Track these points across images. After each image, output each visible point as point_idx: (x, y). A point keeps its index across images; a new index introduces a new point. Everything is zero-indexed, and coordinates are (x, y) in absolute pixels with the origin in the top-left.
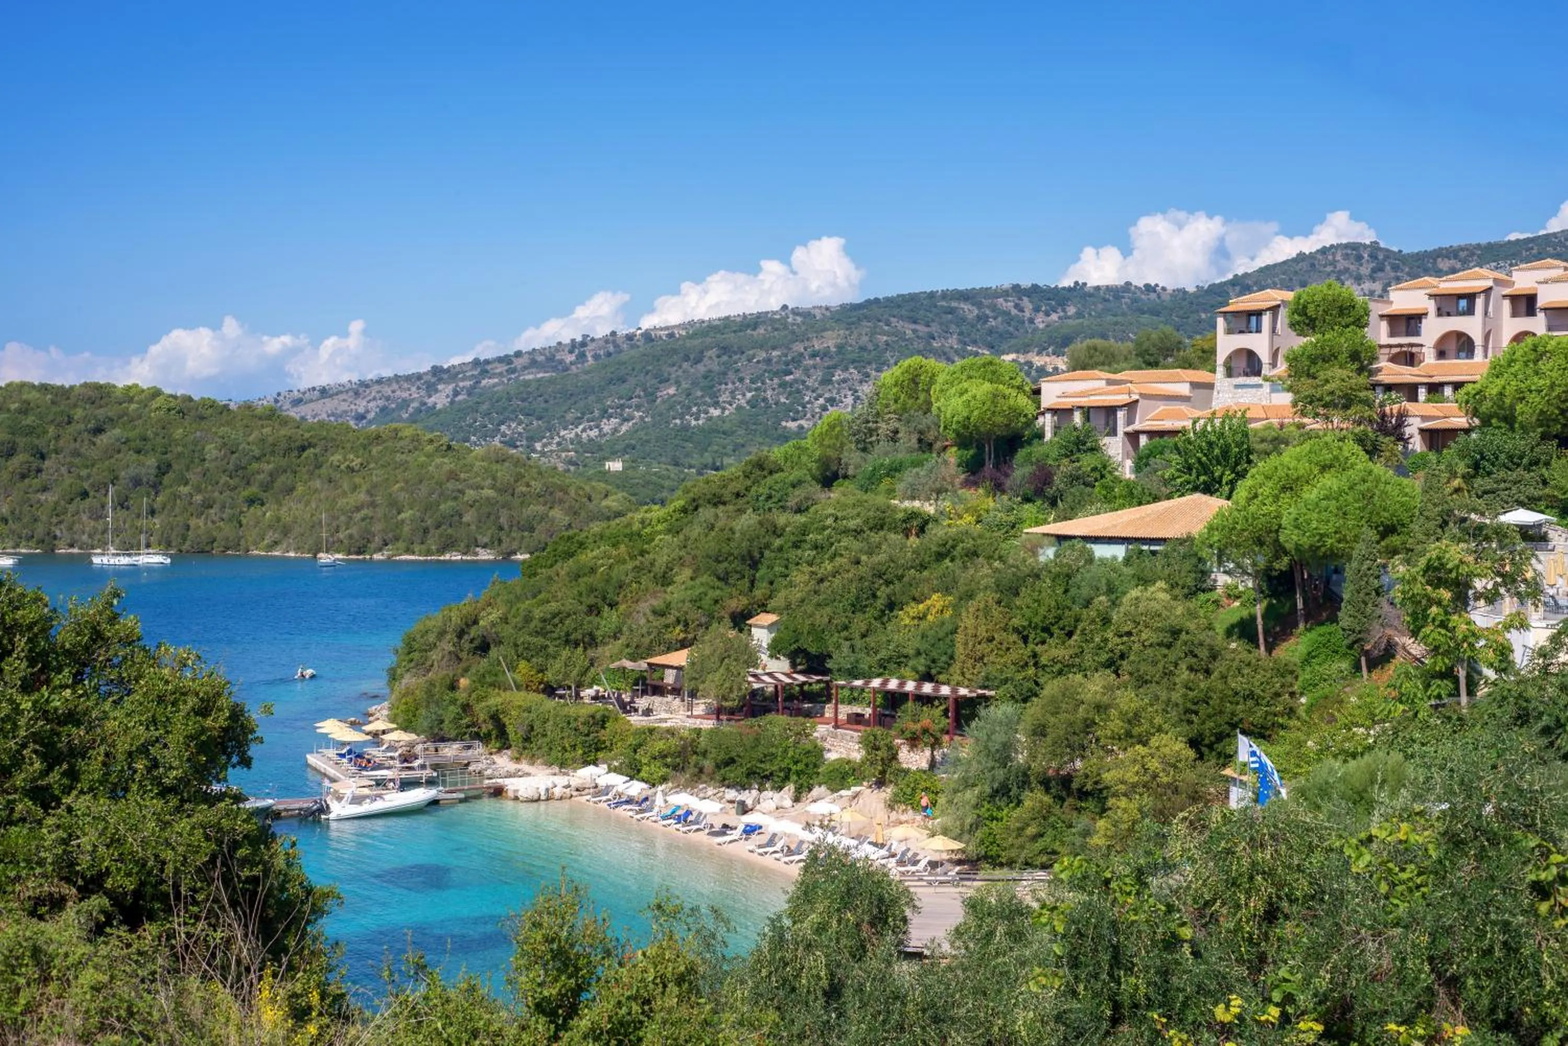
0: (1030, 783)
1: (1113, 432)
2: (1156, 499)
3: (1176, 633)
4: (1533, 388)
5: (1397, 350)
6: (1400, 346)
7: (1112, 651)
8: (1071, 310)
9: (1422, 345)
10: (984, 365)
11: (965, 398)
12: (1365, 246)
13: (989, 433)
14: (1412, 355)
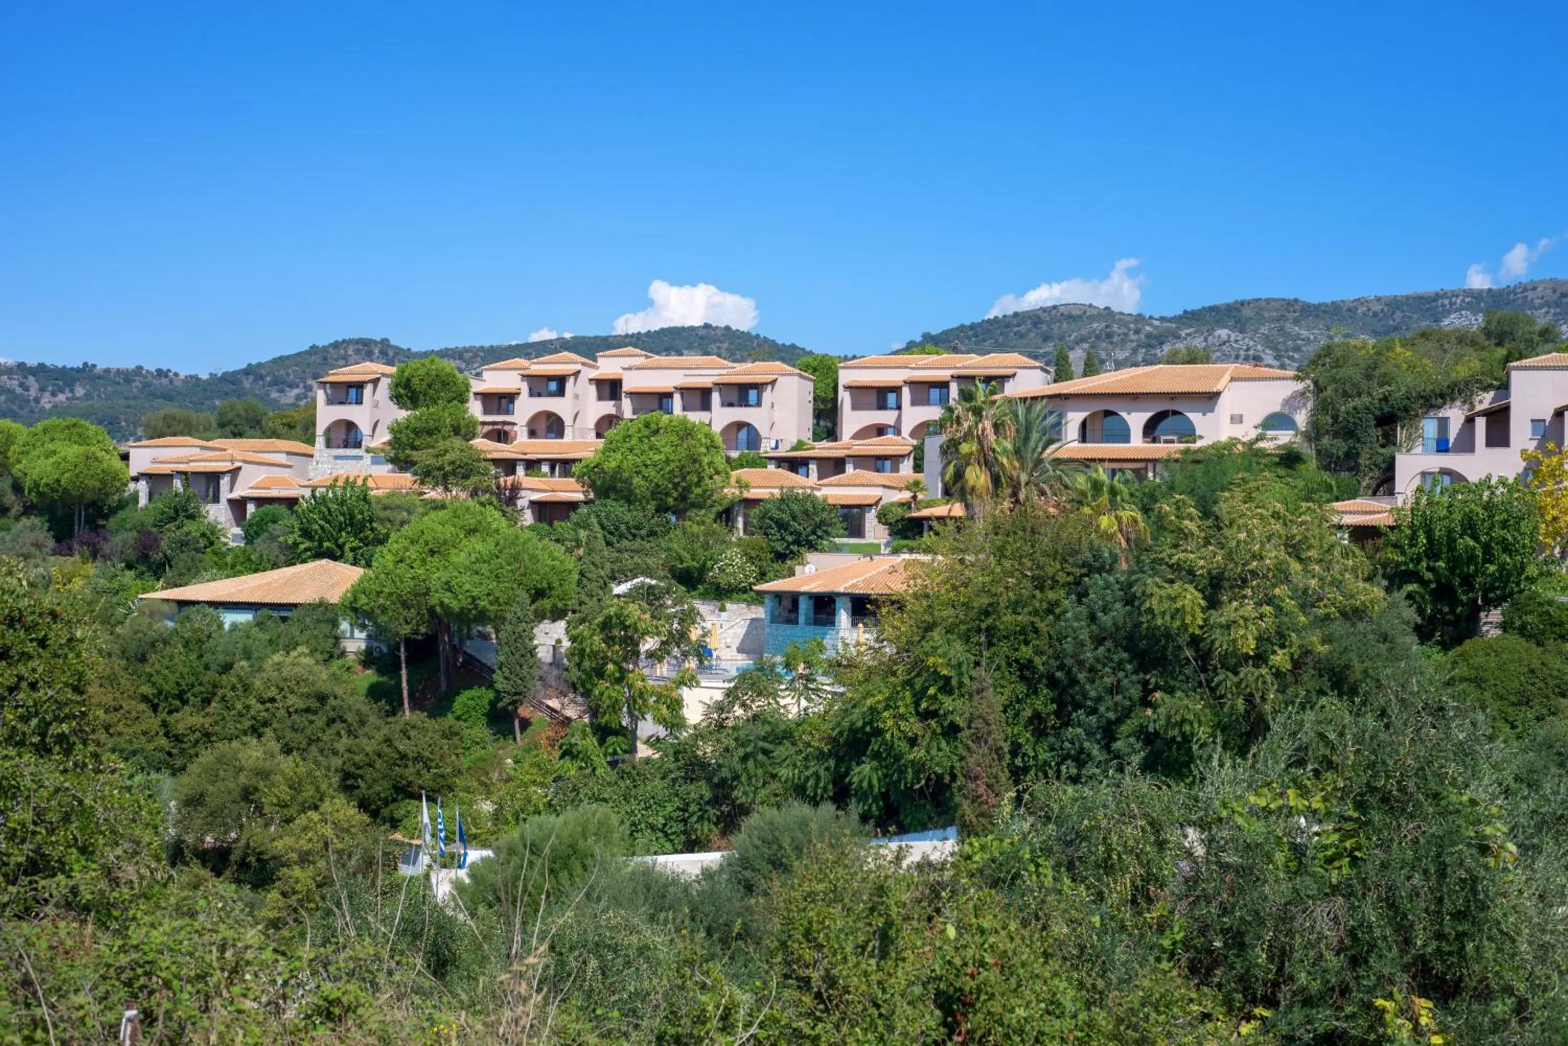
0: (183, 857)
1: (216, 499)
2: (275, 566)
3: (322, 698)
4: (649, 462)
5: (490, 427)
6: (494, 423)
7: (254, 718)
8: (80, 391)
9: (514, 424)
10: (68, 427)
11: (52, 460)
12: (375, 342)
13: (82, 496)
14: (506, 433)
